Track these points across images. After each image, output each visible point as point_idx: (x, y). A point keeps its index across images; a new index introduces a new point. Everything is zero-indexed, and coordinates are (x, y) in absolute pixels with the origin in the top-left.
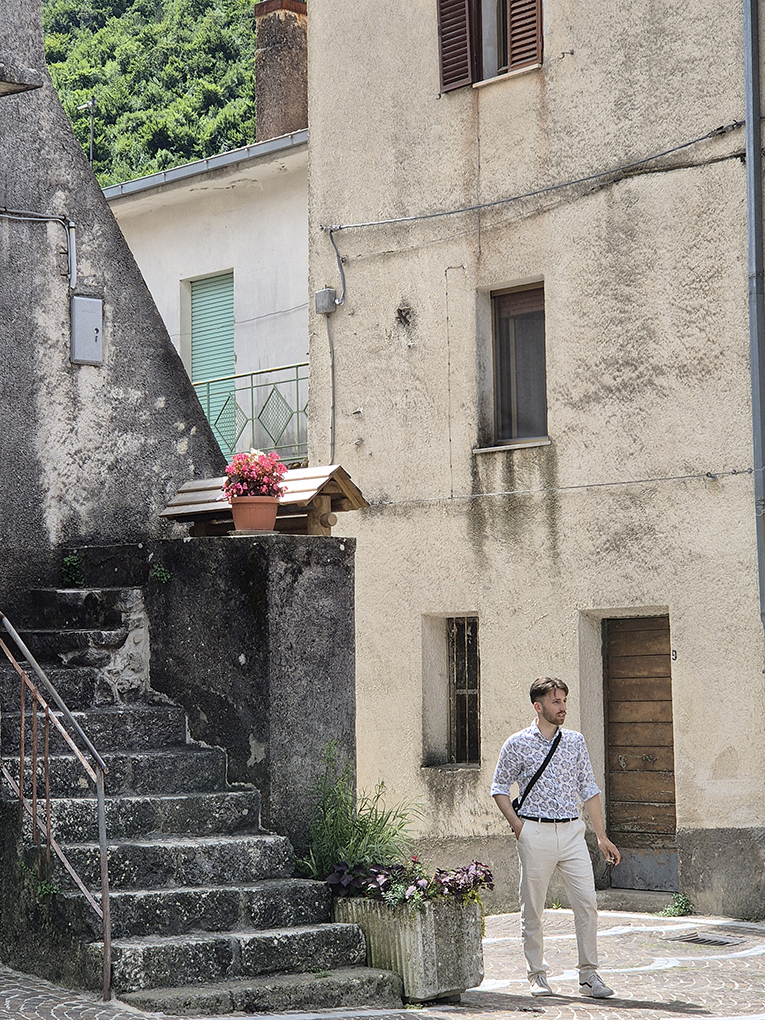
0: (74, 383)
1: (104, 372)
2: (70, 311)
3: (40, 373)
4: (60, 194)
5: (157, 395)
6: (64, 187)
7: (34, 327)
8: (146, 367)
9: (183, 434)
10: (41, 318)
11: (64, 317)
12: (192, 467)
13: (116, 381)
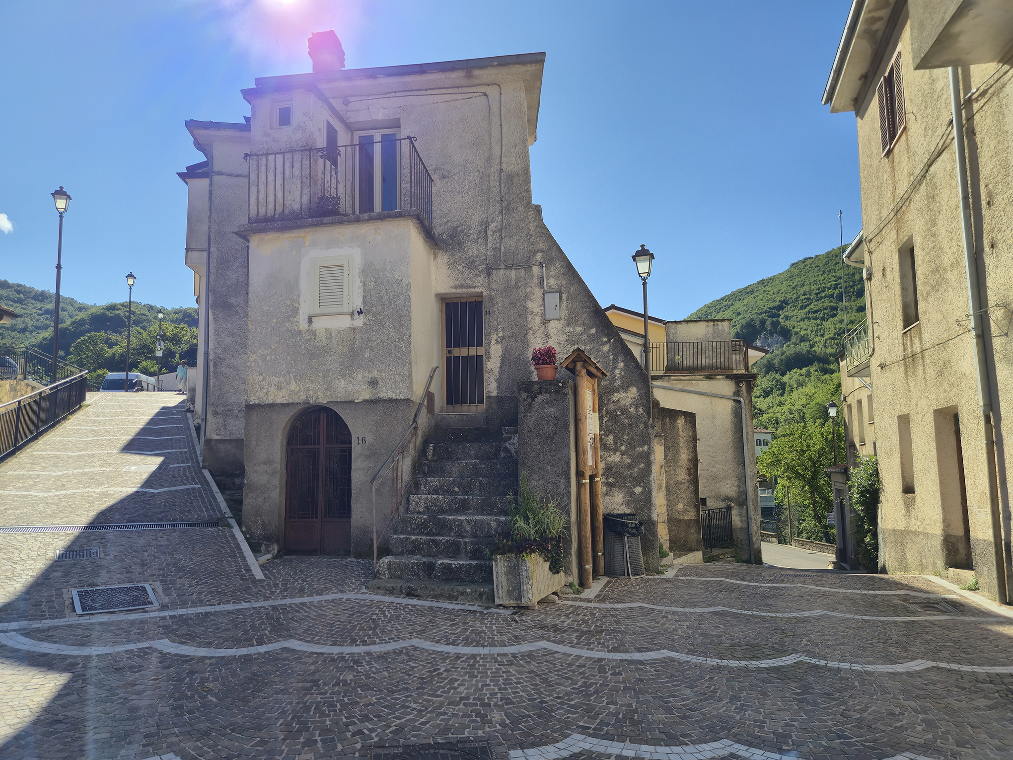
0: (546, 328)
1: (562, 322)
2: (544, 299)
3: (530, 326)
4: (539, 254)
5: (591, 328)
6: (541, 251)
7: (526, 308)
8: (585, 317)
9: (606, 343)
10: (530, 304)
11: (541, 302)
12: (612, 357)
13: (568, 325)
